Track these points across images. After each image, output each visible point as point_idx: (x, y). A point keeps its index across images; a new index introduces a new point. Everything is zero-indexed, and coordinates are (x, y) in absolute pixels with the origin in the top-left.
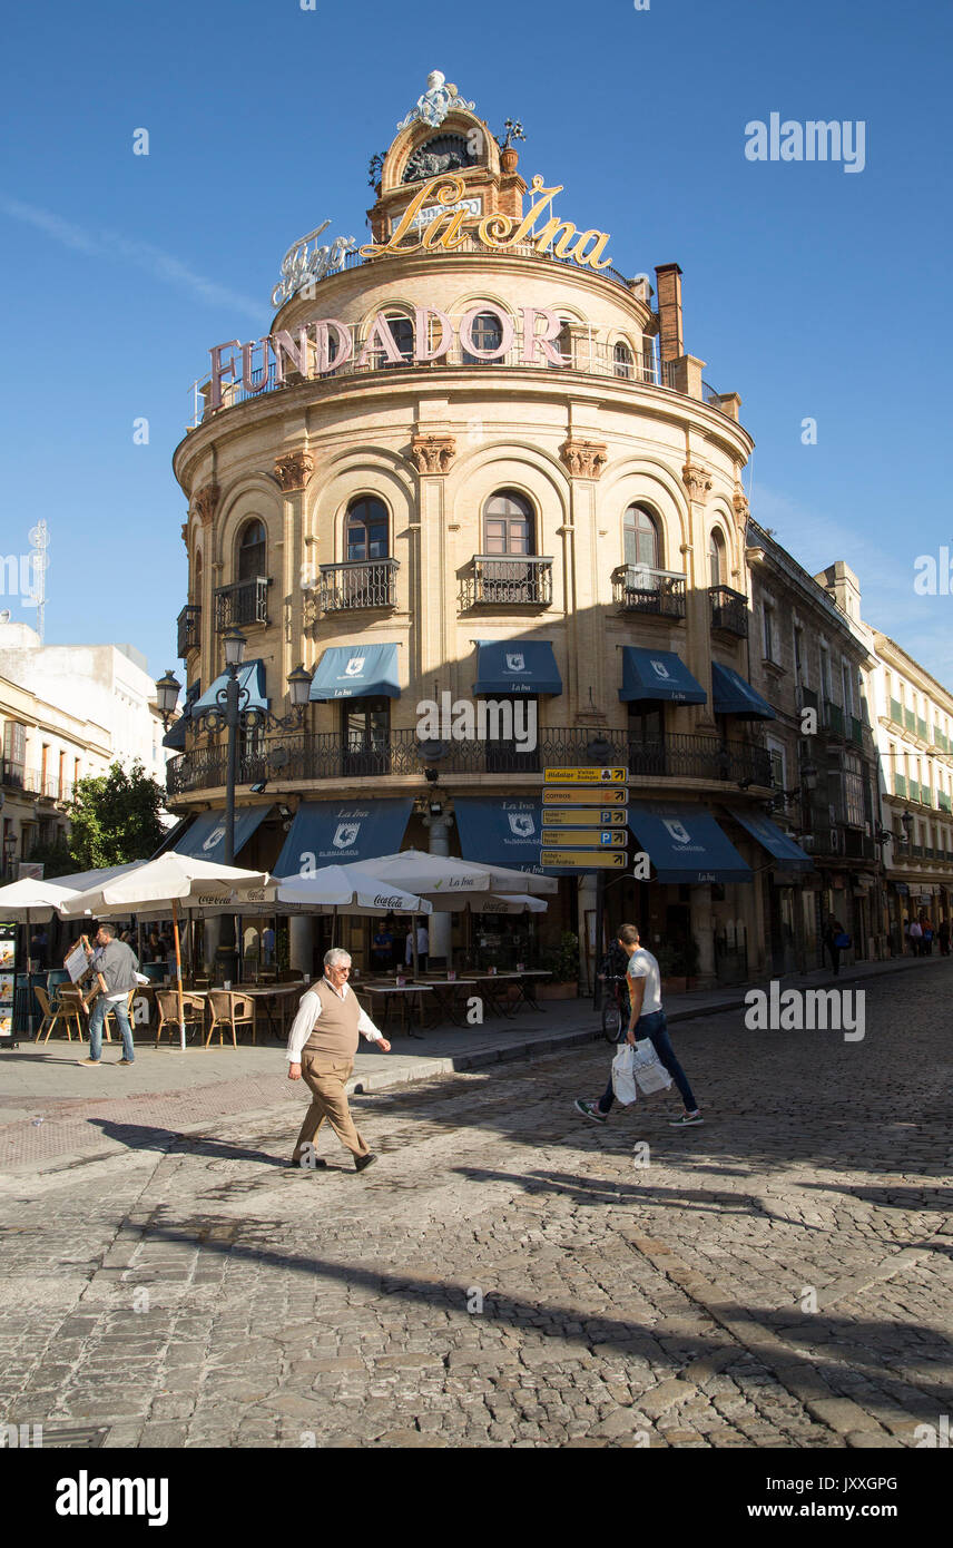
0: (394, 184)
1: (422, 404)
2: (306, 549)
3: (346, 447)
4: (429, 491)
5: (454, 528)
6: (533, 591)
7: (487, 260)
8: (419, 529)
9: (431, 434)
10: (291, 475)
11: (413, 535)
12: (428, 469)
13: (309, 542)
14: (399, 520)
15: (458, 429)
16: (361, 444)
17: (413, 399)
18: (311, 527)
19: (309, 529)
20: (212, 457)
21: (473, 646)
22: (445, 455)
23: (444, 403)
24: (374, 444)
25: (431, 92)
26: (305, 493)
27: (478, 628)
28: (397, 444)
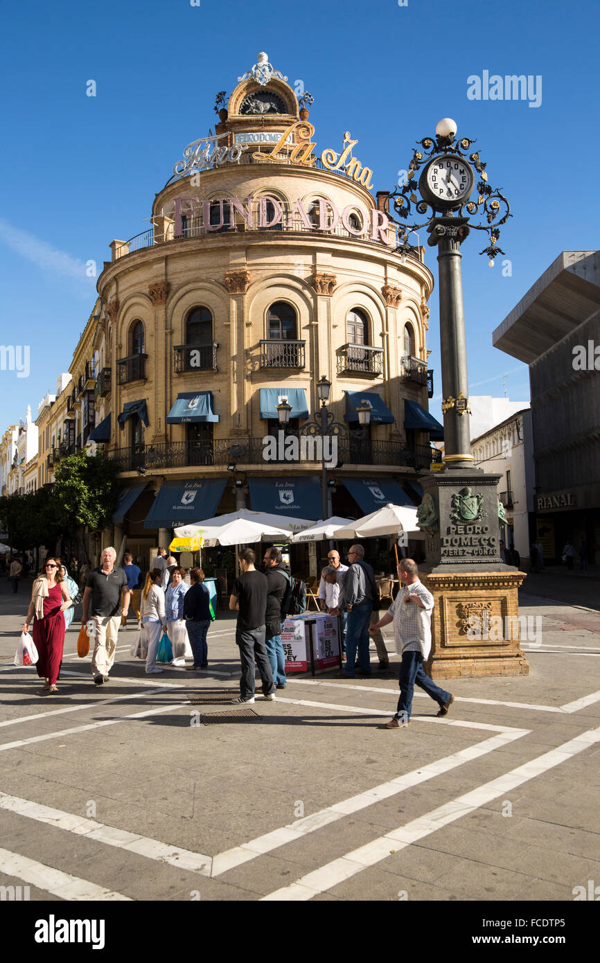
0: (235, 113)
1: (318, 254)
2: (246, 329)
3: (272, 273)
4: (322, 304)
5: (335, 327)
6: (369, 364)
7: (325, 175)
8: (317, 326)
9: (326, 273)
10: (237, 283)
11: (313, 328)
12: (322, 292)
13: (248, 325)
14: (304, 318)
15: (338, 271)
16: (281, 272)
17: (313, 251)
18: (249, 316)
19: (248, 318)
20: (164, 264)
21: (344, 394)
22: (332, 285)
23: (329, 255)
24: (290, 273)
25: (261, 64)
26: (246, 296)
27: (345, 384)
28: (304, 274)
